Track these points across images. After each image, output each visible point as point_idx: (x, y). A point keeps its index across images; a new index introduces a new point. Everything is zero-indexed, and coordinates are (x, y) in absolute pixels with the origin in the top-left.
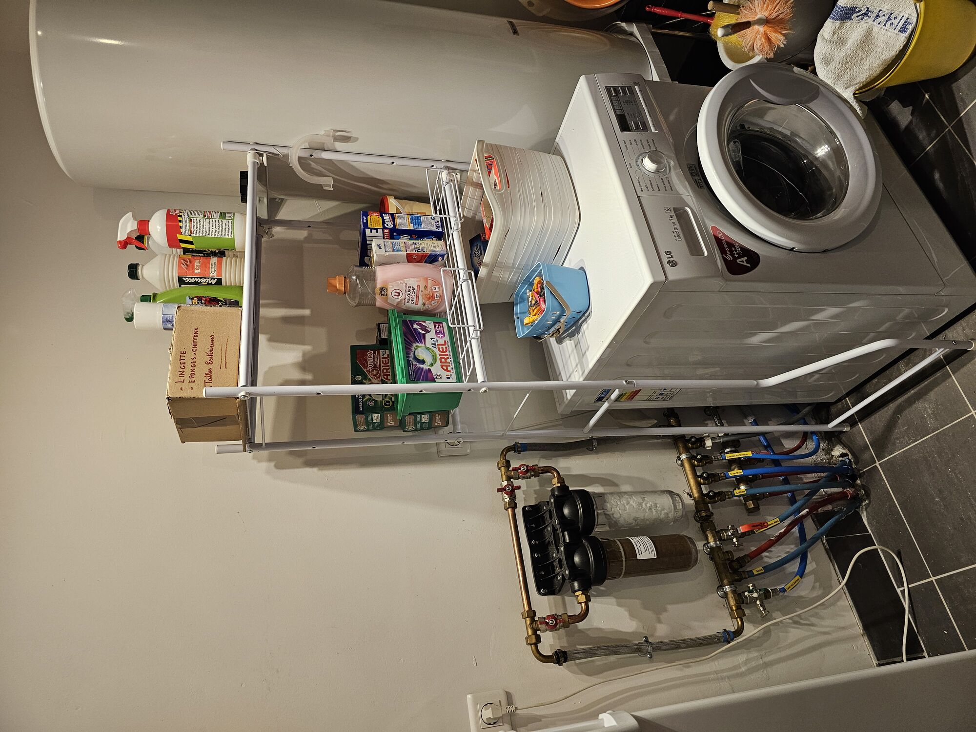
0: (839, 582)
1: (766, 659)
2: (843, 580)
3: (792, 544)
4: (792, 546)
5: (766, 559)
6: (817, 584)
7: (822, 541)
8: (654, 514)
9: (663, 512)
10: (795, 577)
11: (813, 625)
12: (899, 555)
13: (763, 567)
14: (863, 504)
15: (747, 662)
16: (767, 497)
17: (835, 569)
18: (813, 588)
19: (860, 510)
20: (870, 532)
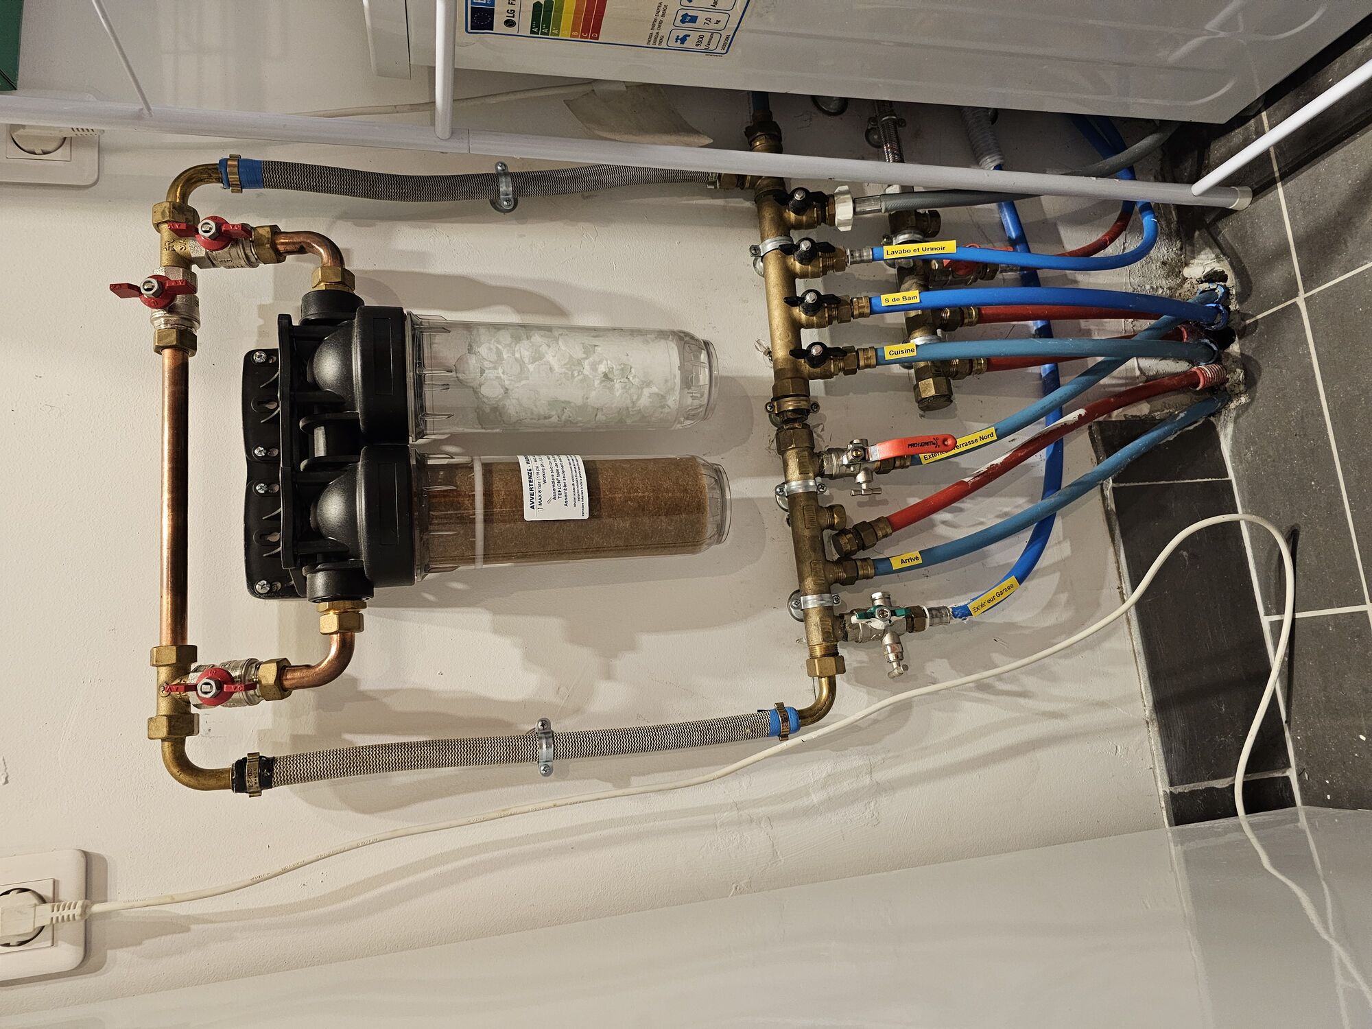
0: (1121, 593)
1: (881, 776)
2: (1133, 591)
3: (1022, 496)
4: (1021, 501)
5: (942, 530)
6: (1064, 597)
7: (1102, 490)
8: (618, 394)
9: (646, 392)
10: (1005, 579)
11: (1024, 694)
12: (1293, 538)
13: (920, 552)
14: (1232, 405)
15: (830, 779)
16: (980, 372)
17: (1118, 562)
18: (1050, 606)
19: (1219, 421)
20: (1231, 475)
